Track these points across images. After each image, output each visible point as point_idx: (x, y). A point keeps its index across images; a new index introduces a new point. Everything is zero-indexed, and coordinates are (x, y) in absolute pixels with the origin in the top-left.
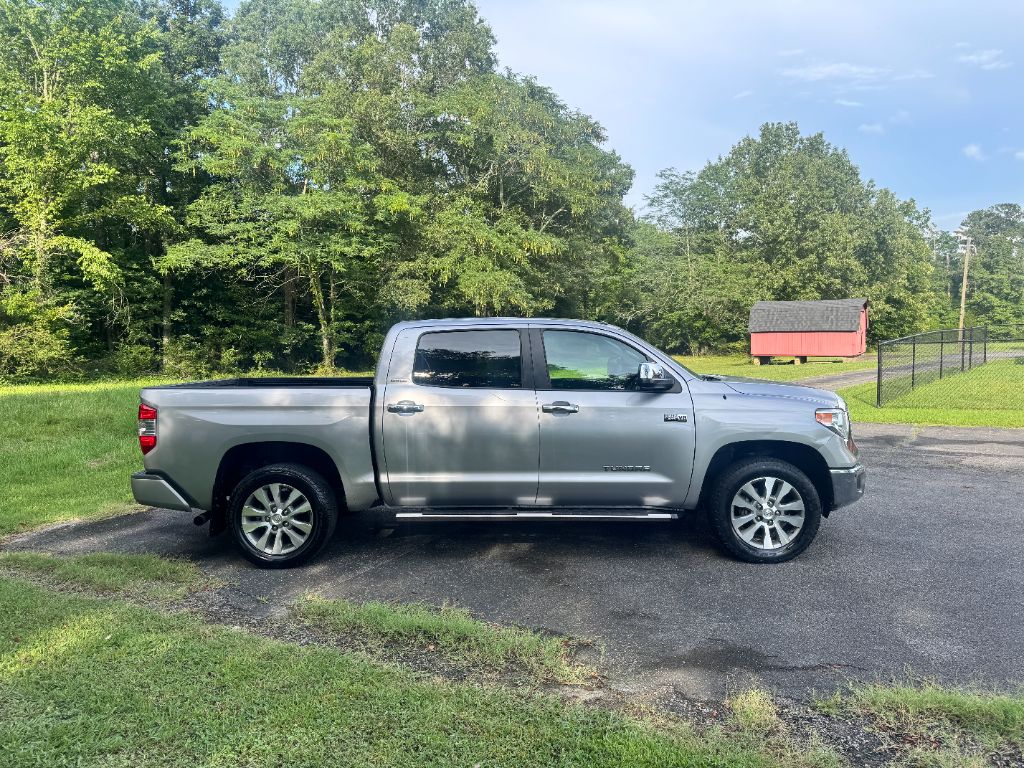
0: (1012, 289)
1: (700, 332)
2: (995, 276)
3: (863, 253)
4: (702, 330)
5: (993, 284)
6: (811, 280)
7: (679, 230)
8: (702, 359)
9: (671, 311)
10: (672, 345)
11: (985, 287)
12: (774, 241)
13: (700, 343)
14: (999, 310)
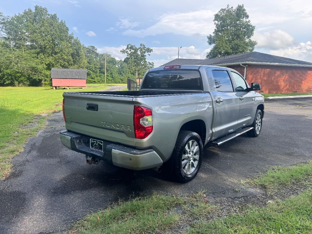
0: (95, 69)
1: (19, 78)
2: (91, 66)
3: (72, 55)
4: (20, 77)
5: (91, 68)
6: (58, 62)
7: (5, 38)
8: (20, 88)
9: (7, 69)
10: (7, 82)
11: (89, 68)
12: (45, 48)
13: (19, 82)
14: (92, 75)
